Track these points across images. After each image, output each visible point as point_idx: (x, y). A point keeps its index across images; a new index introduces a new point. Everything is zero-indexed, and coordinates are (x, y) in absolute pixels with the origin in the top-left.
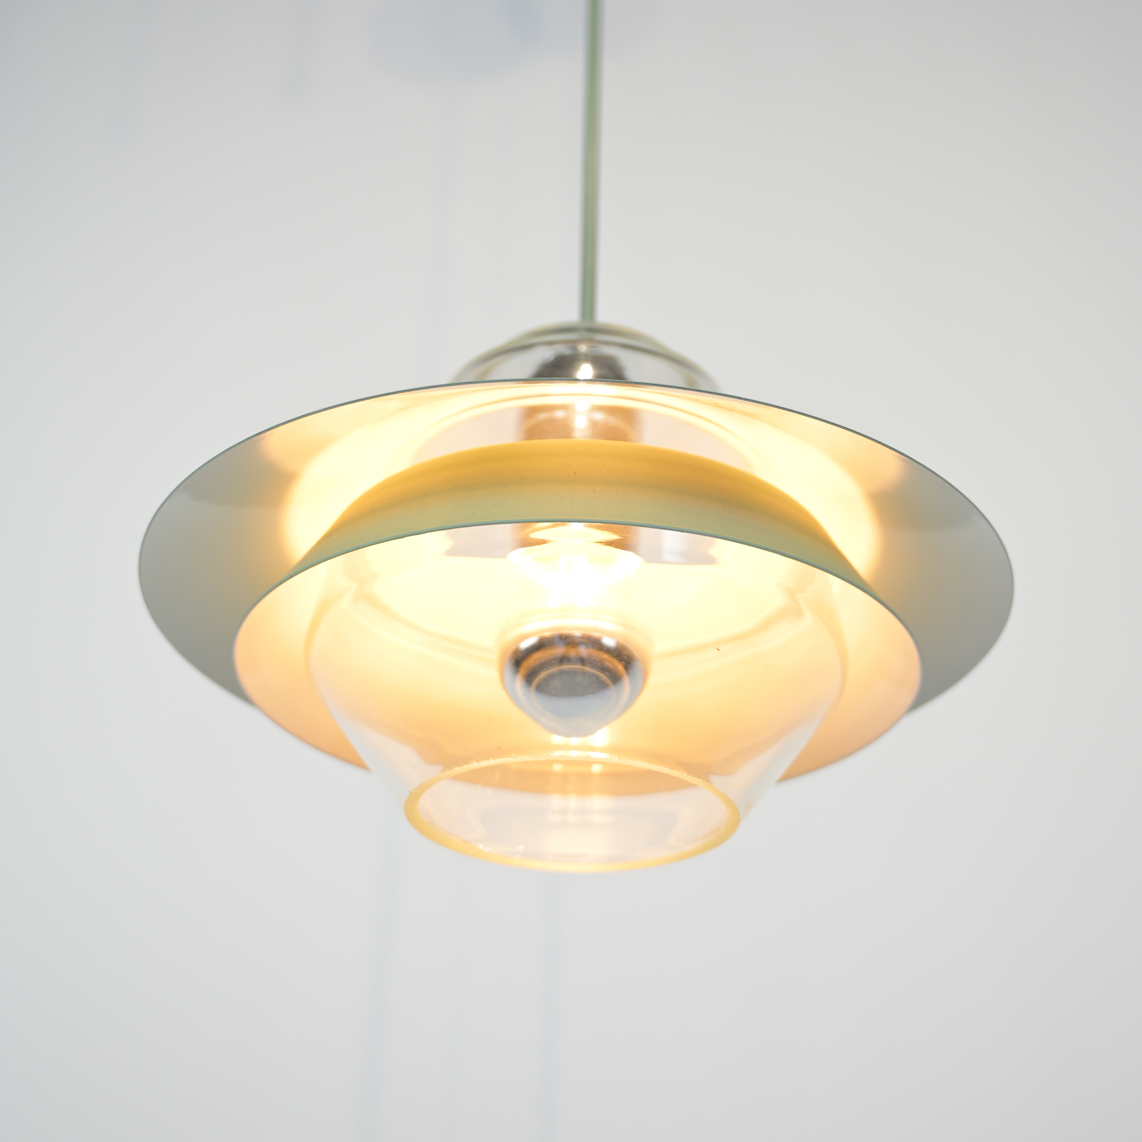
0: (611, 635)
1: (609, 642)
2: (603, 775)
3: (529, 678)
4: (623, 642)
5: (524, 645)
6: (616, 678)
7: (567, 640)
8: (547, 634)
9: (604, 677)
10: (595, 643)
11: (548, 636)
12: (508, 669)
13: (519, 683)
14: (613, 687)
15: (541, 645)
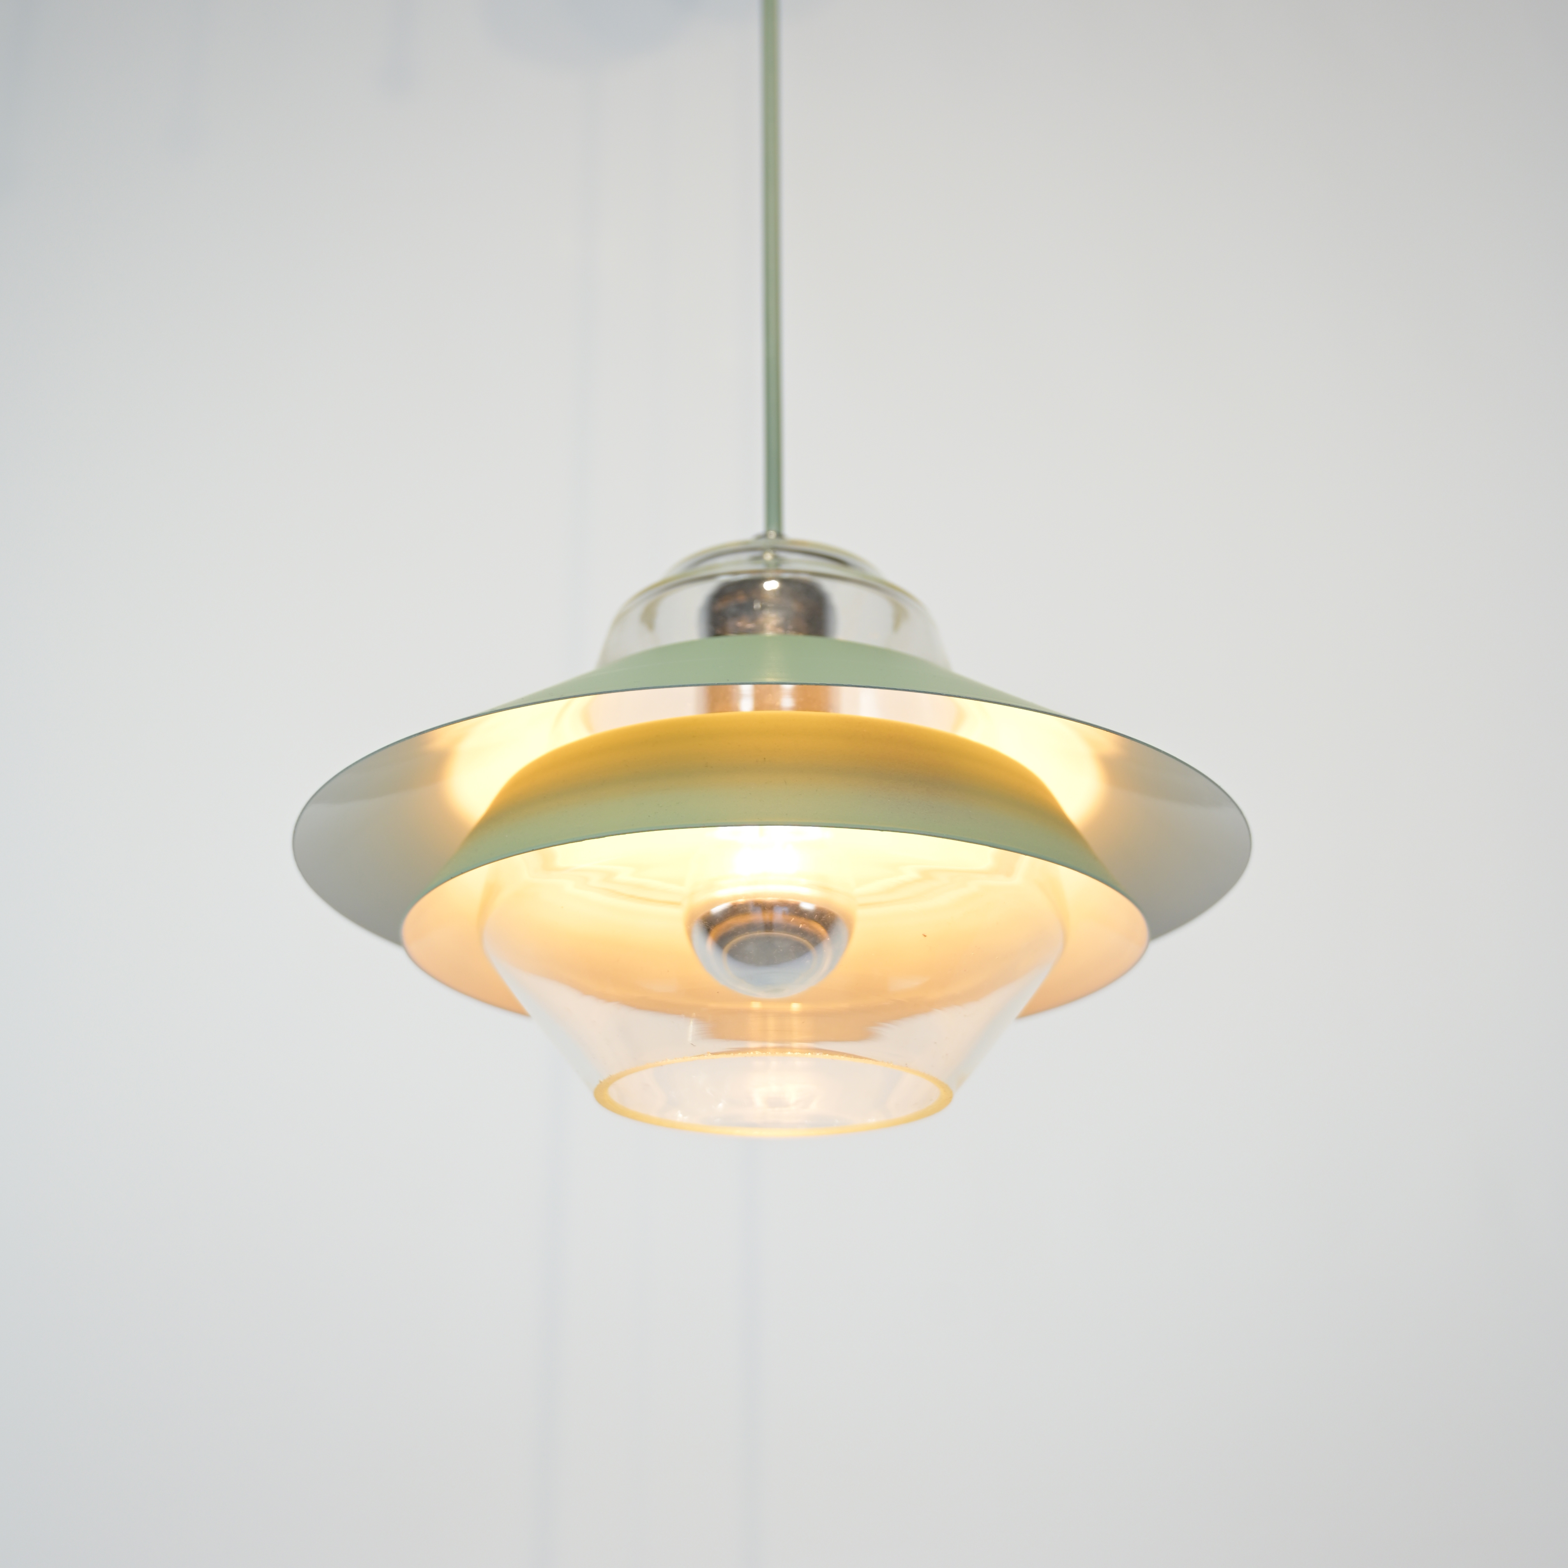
0: (808, 900)
1: (807, 906)
2: (802, 1014)
3: (721, 942)
4: (822, 906)
5: (717, 910)
6: (816, 941)
7: (765, 907)
8: (741, 901)
9: (804, 941)
10: (795, 910)
11: (741, 903)
12: (698, 932)
13: (709, 944)
14: (813, 950)
15: (735, 910)
